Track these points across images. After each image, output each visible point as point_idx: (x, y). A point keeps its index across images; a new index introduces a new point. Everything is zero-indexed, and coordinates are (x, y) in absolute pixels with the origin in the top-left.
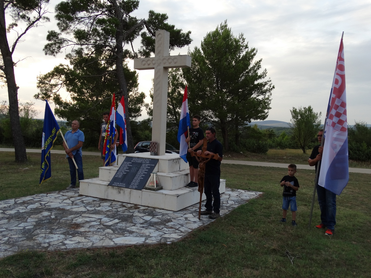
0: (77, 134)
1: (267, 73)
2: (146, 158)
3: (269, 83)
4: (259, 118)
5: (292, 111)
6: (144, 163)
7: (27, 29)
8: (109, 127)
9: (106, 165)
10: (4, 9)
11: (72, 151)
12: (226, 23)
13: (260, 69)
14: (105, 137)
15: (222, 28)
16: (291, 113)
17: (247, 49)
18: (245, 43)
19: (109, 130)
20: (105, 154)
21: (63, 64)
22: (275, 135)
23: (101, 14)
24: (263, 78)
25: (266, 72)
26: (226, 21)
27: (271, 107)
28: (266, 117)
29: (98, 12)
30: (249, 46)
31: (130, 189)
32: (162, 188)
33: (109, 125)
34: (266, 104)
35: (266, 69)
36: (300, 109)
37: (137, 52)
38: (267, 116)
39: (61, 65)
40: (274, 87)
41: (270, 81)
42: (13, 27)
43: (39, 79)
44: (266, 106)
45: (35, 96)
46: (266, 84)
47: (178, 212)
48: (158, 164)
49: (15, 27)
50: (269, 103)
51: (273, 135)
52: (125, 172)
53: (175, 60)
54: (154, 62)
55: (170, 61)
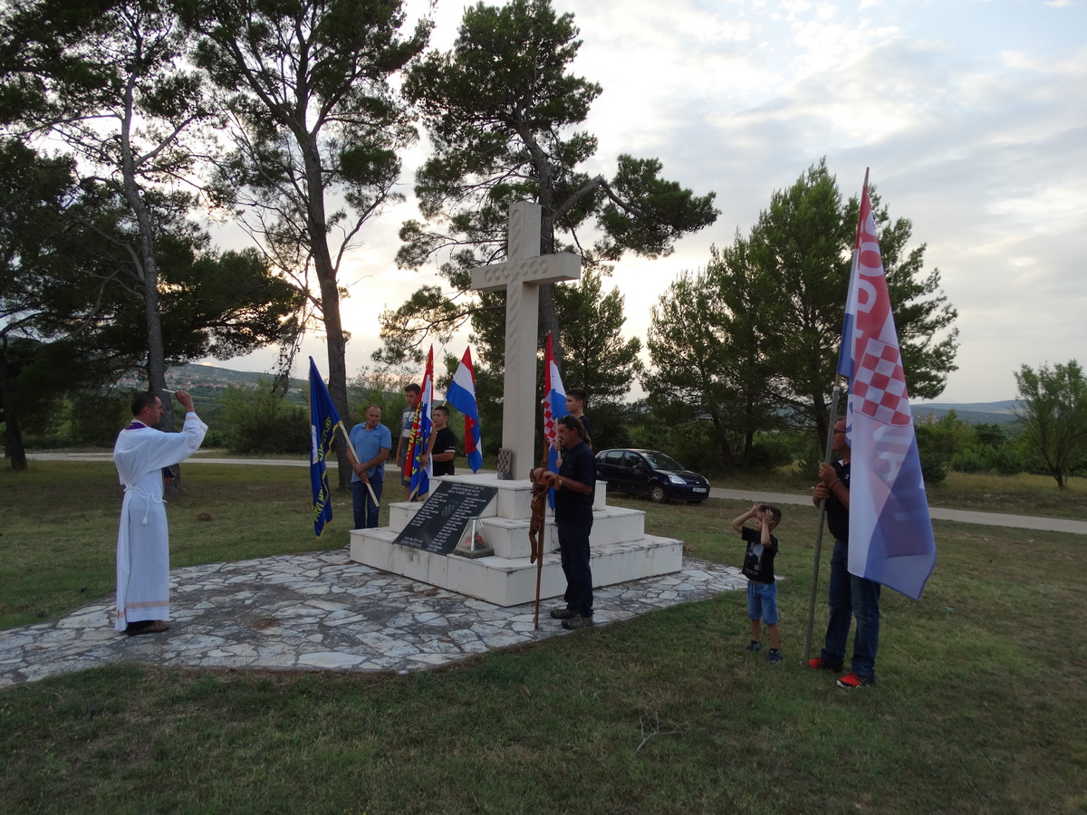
0: (377, 433)
1: (939, 278)
2: (475, 486)
3: (942, 305)
4: (920, 394)
5: (1020, 374)
6: (469, 496)
7: (360, 223)
8: (420, 417)
9: (412, 500)
10: (323, 187)
11: (368, 469)
12: (822, 164)
13: (920, 269)
14: (409, 439)
15: (812, 176)
16: (1015, 380)
17: (885, 224)
18: (881, 207)
19: (420, 423)
20: (411, 475)
21: (430, 286)
22: (1004, 437)
23: (508, 175)
24: (931, 291)
25: (938, 276)
26: (824, 160)
27: (957, 365)
28: (939, 390)
29: (502, 171)
30: (890, 214)
31: (427, 553)
32: (491, 553)
33: (419, 413)
34: (944, 358)
35: (936, 269)
36: (1044, 369)
37: (592, 248)
38: (943, 387)
39: (426, 289)
40: (955, 315)
41: (945, 299)
42: (337, 221)
43: (382, 320)
44: (943, 362)
45: (373, 355)
46: (932, 306)
47: (508, 610)
48: (495, 498)
49: (341, 220)
50: (952, 354)
51: (998, 438)
52: (431, 514)
53: (544, 266)
54: (506, 273)
55: (534, 267)
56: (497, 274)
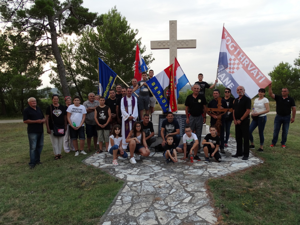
1: (146, 48)
2: (177, 115)
6: (177, 118)
18: (128, 25)
30: (130, 27)
53: (187, 43)
54: (169, 44)
55: (182, 43)
56: (164, 44)
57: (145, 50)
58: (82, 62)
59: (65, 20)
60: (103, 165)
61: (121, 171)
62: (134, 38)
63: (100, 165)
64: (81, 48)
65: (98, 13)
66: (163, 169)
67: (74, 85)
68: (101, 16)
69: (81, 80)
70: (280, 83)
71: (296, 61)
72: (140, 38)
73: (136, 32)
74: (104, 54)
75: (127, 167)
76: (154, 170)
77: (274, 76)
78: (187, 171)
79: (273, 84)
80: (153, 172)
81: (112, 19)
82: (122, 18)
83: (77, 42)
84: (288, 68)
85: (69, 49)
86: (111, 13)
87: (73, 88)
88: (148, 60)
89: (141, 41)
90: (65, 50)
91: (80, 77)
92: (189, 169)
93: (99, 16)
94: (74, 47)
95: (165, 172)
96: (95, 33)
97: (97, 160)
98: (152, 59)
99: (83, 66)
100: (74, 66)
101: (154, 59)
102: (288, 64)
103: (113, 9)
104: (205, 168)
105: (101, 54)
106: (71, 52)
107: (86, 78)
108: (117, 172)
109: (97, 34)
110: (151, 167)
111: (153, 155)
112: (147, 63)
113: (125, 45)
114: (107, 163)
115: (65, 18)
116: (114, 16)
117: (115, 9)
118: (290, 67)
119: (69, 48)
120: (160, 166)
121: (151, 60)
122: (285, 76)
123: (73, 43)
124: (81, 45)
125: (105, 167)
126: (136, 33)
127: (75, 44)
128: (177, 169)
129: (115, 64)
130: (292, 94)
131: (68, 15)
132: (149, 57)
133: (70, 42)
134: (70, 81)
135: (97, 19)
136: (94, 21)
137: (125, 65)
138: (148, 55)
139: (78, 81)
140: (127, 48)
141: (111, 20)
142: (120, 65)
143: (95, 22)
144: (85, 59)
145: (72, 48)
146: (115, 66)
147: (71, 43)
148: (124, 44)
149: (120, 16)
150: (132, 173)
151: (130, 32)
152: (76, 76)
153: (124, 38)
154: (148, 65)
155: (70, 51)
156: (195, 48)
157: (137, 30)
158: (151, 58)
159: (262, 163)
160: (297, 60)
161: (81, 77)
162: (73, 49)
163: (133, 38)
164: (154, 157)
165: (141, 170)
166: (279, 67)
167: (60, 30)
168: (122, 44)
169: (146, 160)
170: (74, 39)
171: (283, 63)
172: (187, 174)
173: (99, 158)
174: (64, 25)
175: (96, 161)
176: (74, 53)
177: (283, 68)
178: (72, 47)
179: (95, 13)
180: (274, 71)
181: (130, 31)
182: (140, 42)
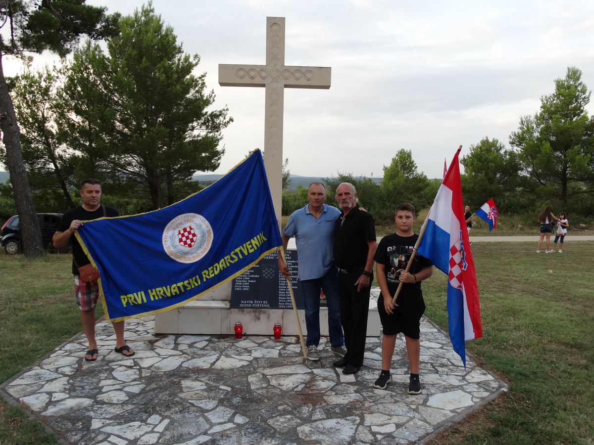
12: (150, 5)
13: (205, 88)
15: (144, 13)
18: (178, 44)
25: (214, 95)
28: (217, 166)
53: (309, 75)
54: (264, 74)
55: (298, 75)
56: (252, 74)
57: (214, 101)
58: (74, 117)
59: (28, 19)
60: (58, 401)
61: (108, 429)
62: (191, 72)
63: (50, 403)
64: (70, 87)
65: (107, 9)
66: (239, 419)
67: (52, 166)
68: (113, 16)
69: (67, 156)
70: (482, 180)
71: (512, 137)
72: (203, 74)
73: (194, 59)
74: (123, 102)
75: (131, 412)
76: (212, 425)
77: (472, 164)
78: (306, 428)
79: (469, 181)
80: (205, 433)
81: (143, 29)
82: (164, 28)
83: (61, 73)
84: (498, 151)
85: (44, 86)
86: (140, 15)
87: (49, 173)
88: (218, 121)
89: (206, 80)
90: (33, 89)
91: (64, 151)
92: (313, 418)
93: (111, 15)
94: (54, 82)
95: (243, 433)
96: (104, 56)
97: (47, 381)
98: (227, 119)
99: (73, 125)
100: (52, 126)
101: (231, 120)
102: (497, 141)
103: (146, 6)
104: (358, 412)
105: (116, 103)
106: (48, 95)
107: (78, 153)
108: (93, 435)
109: (108, 58)
110: (203, 411)
111: (215, 363)
112: (217, 128)
113: (169, 85)
114: (73, 394)
115: (28, 13)
116: (147, 23)
117: (149, 8)
118: (501, 148)
119: (43, 84)
120: (231, 406)
121: (224, 121)
122: (493, 165)
123: (52, 75)
124: (71, 79)
125: (63, 413)
126: (194, 63)
127: (58, 77)
128: (278, 417)
129: (145, 126)
130: (502, 201)
131: (36, 7)
132: (220, 115)
133: (45, 72)
134: (42, 158)
135: (104, 22)
136: (98, 26)
137: (167, 128)
138: (219, 110)
139: (61, 157)
140: (174, 91)
141: (140, 31)
142: (157, 127)
143: (100, 28)
144: (78, 112)
145: (50, 86)
146: (145, 129)
147: (49, 75)
148: (166, 83)
149: (161, 23)
150: (141, 436)
151: (182, 61)
152: (58, 147)
153: (168, 71)
154: (219, 132)
155: (46, 92)
156: (328, 87)
157: (196, 56)
158: (226, 117)
159: (505, 390)
160: (515, 135)
161: (67, 150)
162: (51, 88)
163: (189, 72)
164: (216, 370)
165: (172, 422)
166: (480, 148)
167: (13, 38)
168: (163, 82)
169: (193, 380)
170: (55, 67)
171: (487, 140)
172: (308, 441)
173: (54, 376)
174: (26, 29)
175: (43, 386)
176: (53, 97)
177: (488, 151)
178: (49, 83)
179: (101, 8)
180: (470, 155)
181: (182, 58)
182: (203, 84)
